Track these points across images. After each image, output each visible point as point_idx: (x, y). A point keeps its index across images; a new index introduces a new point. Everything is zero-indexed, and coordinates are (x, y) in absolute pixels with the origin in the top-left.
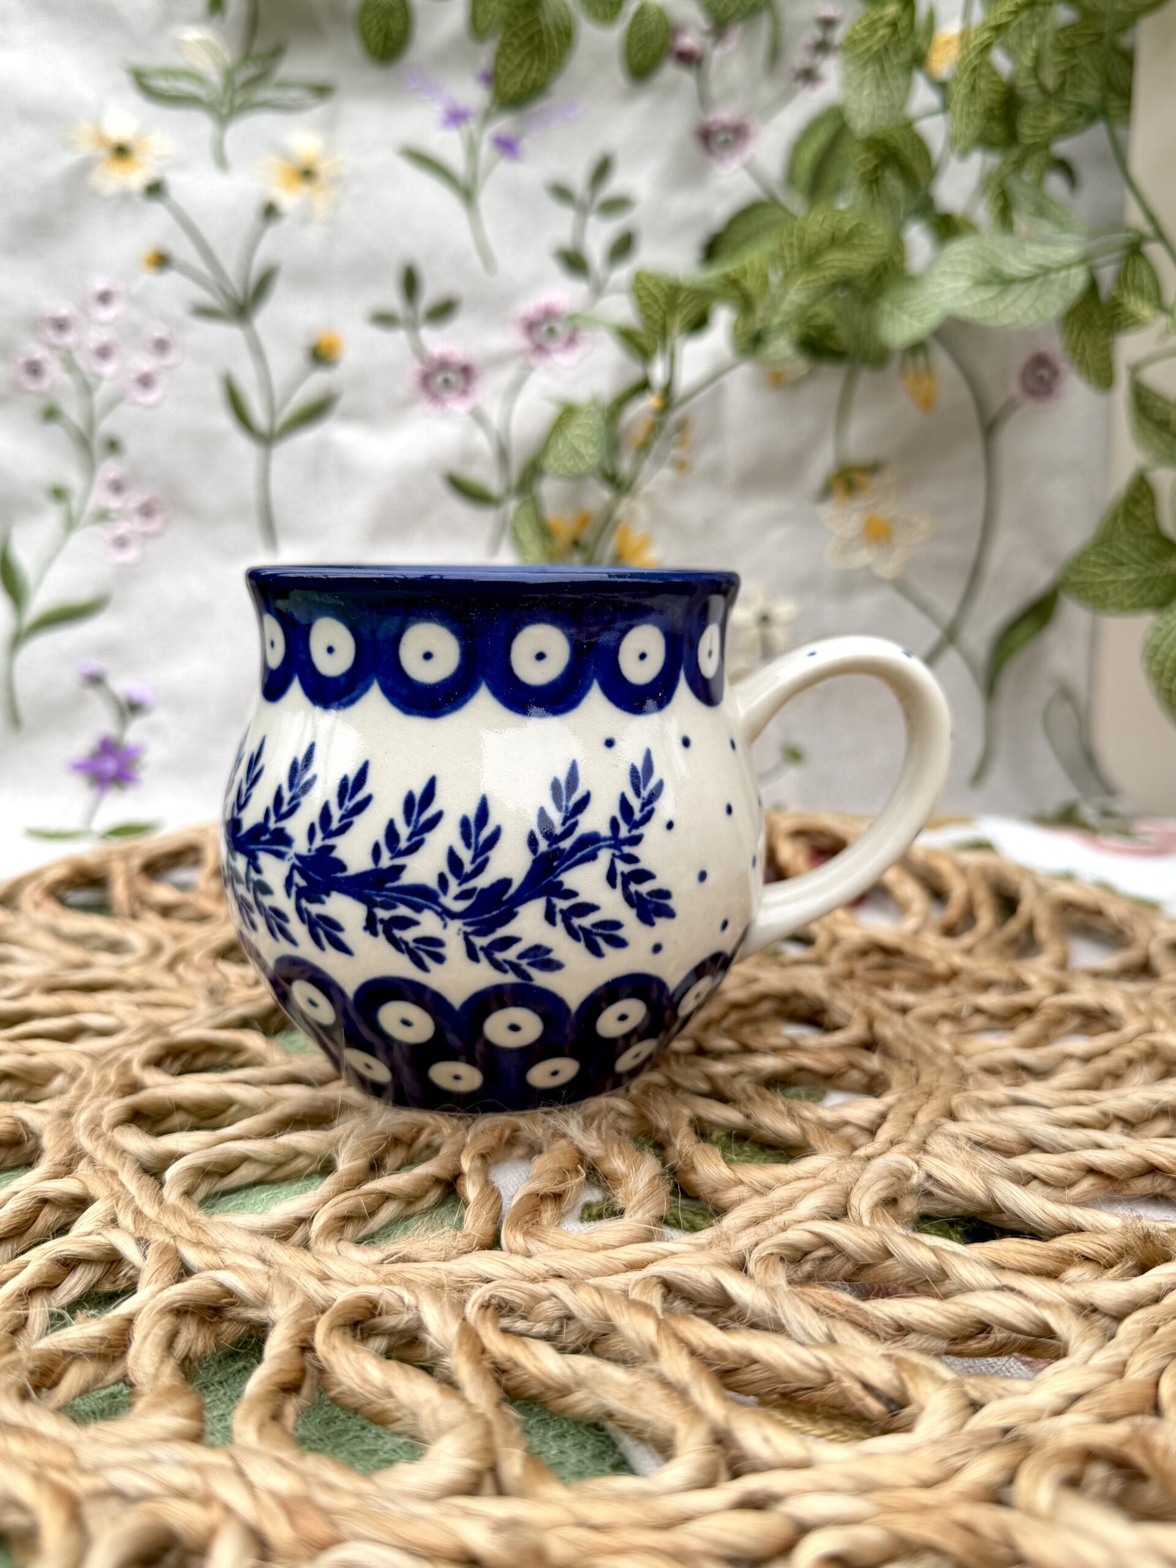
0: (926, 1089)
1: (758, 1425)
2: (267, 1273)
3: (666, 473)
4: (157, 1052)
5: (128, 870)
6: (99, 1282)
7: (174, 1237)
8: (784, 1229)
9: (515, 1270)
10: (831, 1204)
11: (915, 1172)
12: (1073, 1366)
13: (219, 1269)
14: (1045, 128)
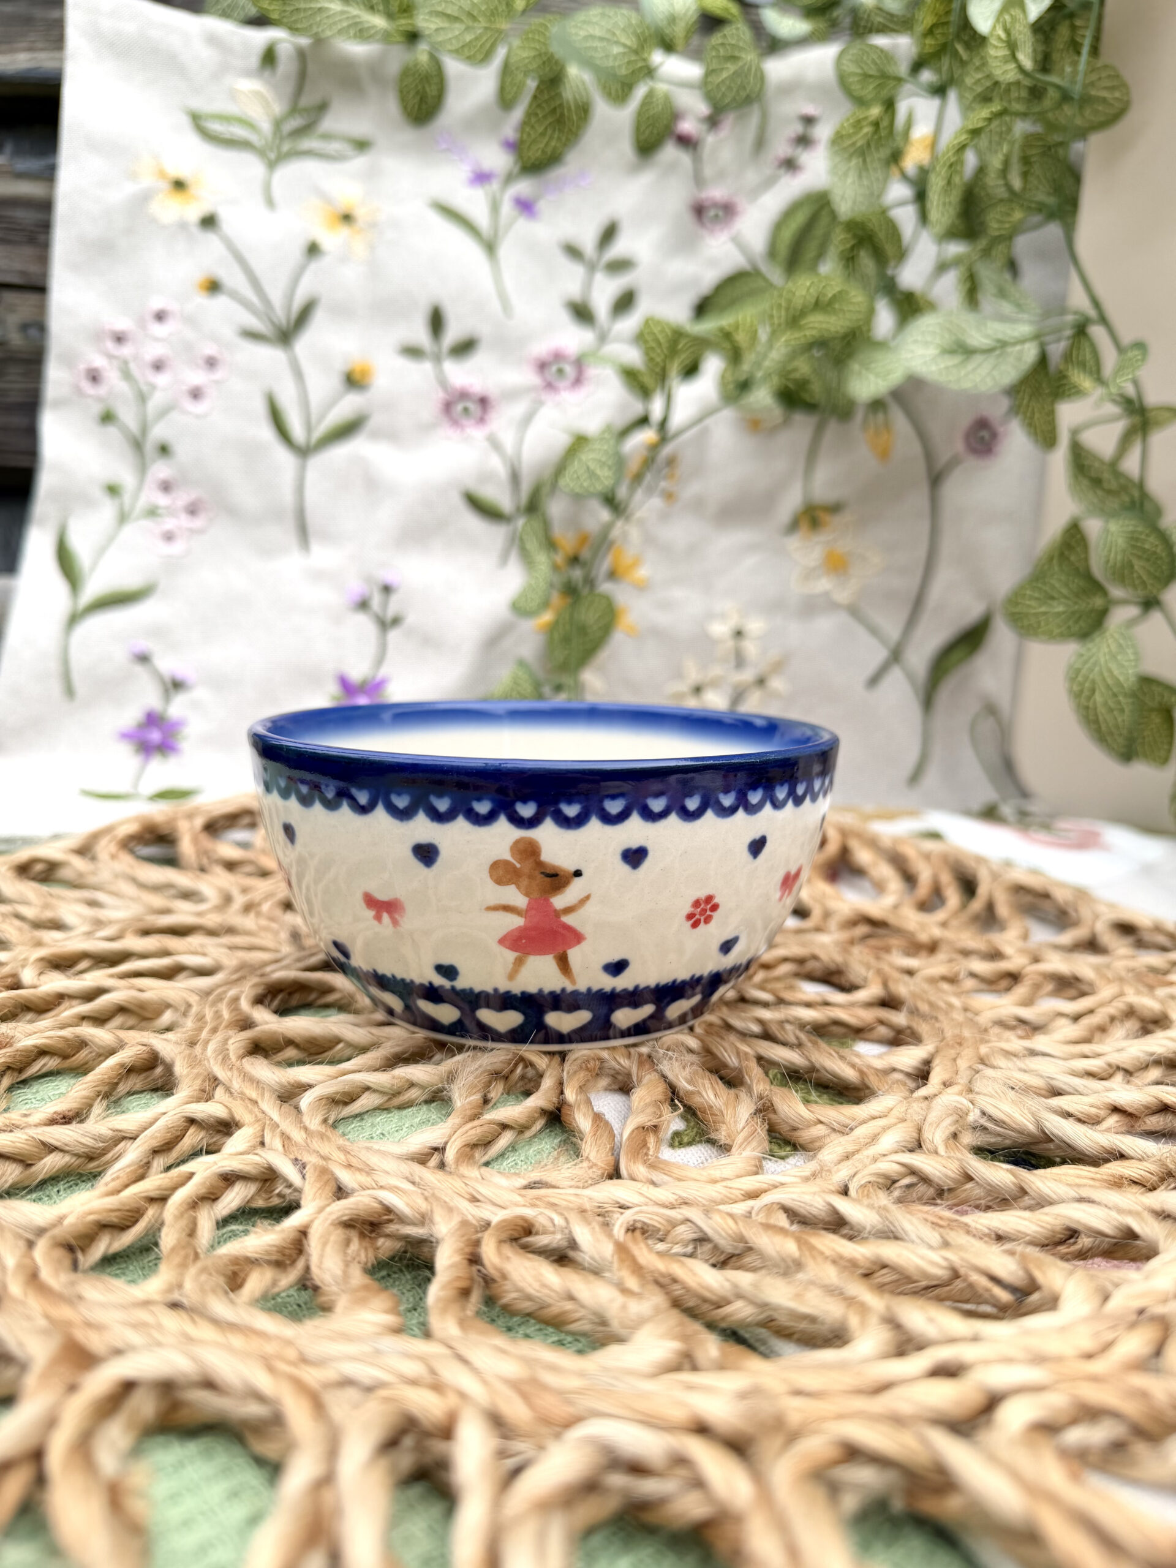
2: (422, 1195)
3: (656, 502)
5: (192, 829)
6: (252, 1198)
7: (327, 1160)
8: (875, 1160)
9: (647, 1196)
10: (908, 1138)
11: (971, 1110)
13: (376, 1188)
14: (1009, 222)
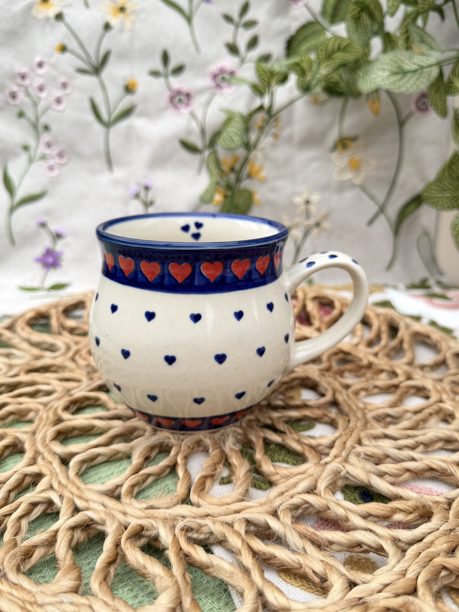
0: (351, 430)
1: (273, 591)
2: (105, 512)
3: (270, 139)
4: (67, 404)
5: (57, 313)
6: (46, 509)
7: (72, 493)
8: (292, 497)
9: (193, 513)
10: (309, 486)
11: (342, 471)
12: (388, 571)
13: (87, 509)
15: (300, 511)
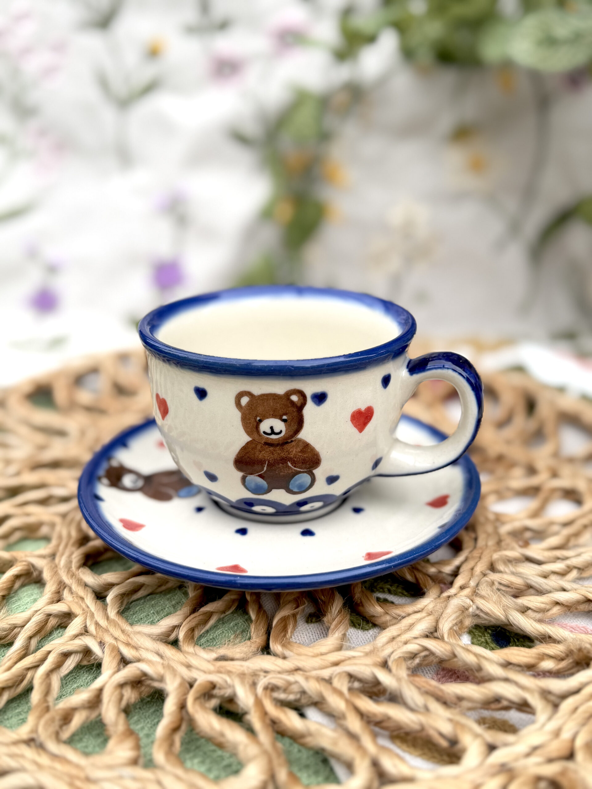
0: (480, 552)
2: (162, 663)
5: (65, 384)
6: (82, 660)
7: (116, 639)
8: (406, 643)
9: (279, 667)
10: (429, 628)
11: (471, 606)
13: (139, 660)
15: (417, 661)
